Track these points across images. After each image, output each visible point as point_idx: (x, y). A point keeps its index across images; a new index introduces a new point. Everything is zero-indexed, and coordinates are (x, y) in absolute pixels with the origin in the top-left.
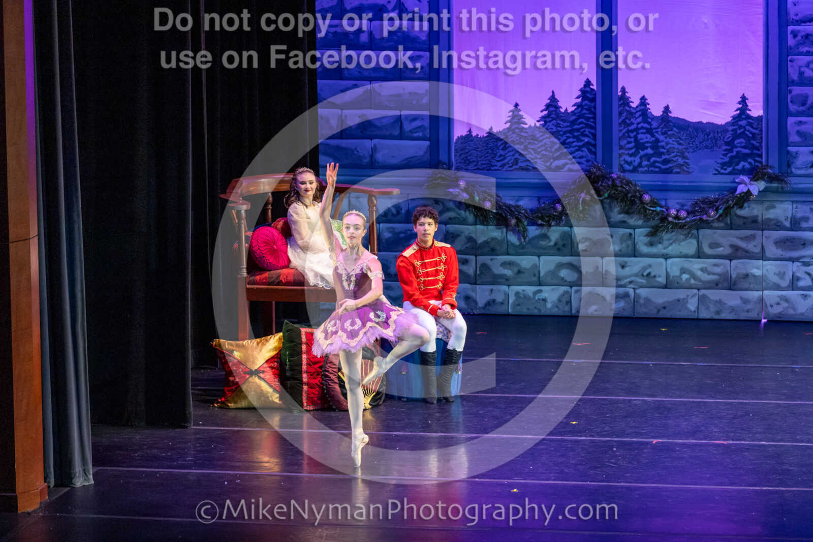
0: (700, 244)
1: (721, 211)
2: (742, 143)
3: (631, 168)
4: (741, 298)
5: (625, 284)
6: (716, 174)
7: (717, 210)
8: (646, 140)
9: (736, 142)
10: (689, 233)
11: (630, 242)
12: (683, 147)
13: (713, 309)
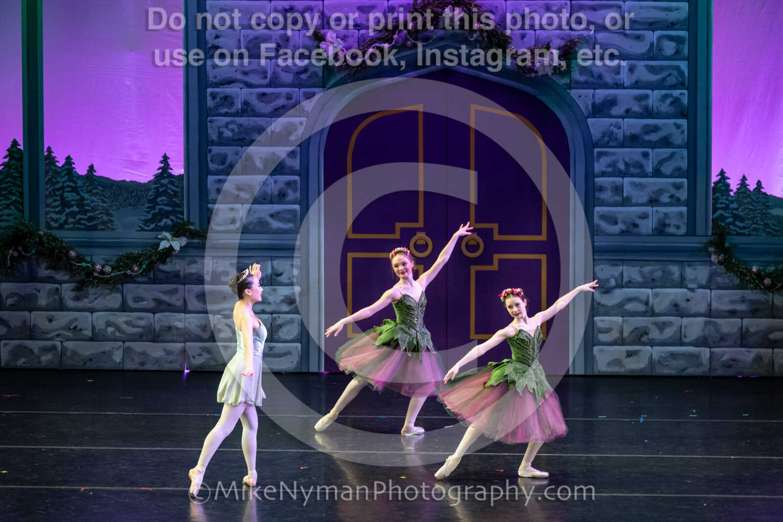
0: (124, 298)
1: (144, 266)
2: (164, 200)
3: (57, 225)
4: (165, 350)
5: (52, 337)
6: (139, 231)
7: (140, 265)
8: (71, 198)
9: (159, 199)
10: (114, 288)
11: (56, 297)
12: (107, 205)
13: (137, 360)
